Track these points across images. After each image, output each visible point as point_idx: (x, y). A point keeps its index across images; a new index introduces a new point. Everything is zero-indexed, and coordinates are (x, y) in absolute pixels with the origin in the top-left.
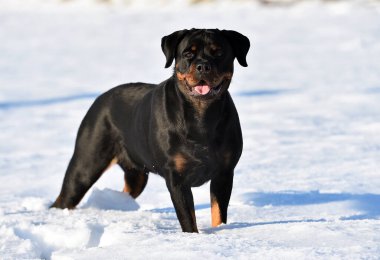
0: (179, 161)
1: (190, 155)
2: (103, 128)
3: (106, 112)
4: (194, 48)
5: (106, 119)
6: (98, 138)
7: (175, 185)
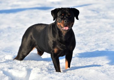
0: (56, 50)
1: (59, 48)
2: (30, 39)
3: (31, 34)
4: (63, 15)
5: (31, 36)
6: (29, 42)
7: (54, 57)
